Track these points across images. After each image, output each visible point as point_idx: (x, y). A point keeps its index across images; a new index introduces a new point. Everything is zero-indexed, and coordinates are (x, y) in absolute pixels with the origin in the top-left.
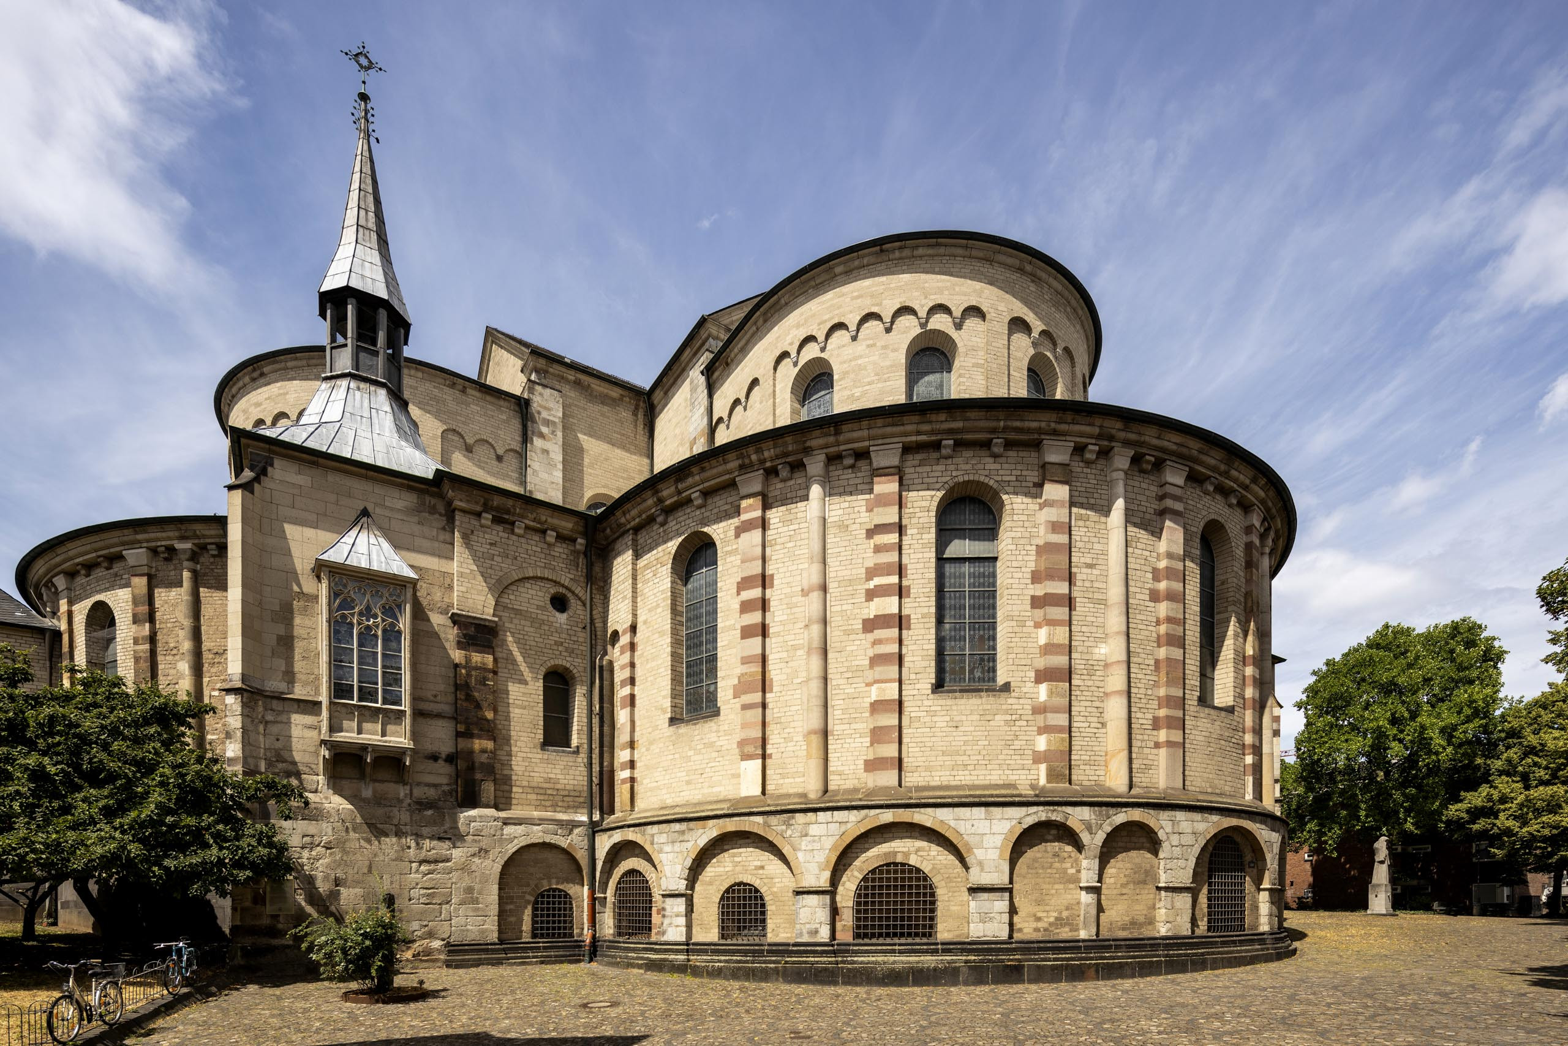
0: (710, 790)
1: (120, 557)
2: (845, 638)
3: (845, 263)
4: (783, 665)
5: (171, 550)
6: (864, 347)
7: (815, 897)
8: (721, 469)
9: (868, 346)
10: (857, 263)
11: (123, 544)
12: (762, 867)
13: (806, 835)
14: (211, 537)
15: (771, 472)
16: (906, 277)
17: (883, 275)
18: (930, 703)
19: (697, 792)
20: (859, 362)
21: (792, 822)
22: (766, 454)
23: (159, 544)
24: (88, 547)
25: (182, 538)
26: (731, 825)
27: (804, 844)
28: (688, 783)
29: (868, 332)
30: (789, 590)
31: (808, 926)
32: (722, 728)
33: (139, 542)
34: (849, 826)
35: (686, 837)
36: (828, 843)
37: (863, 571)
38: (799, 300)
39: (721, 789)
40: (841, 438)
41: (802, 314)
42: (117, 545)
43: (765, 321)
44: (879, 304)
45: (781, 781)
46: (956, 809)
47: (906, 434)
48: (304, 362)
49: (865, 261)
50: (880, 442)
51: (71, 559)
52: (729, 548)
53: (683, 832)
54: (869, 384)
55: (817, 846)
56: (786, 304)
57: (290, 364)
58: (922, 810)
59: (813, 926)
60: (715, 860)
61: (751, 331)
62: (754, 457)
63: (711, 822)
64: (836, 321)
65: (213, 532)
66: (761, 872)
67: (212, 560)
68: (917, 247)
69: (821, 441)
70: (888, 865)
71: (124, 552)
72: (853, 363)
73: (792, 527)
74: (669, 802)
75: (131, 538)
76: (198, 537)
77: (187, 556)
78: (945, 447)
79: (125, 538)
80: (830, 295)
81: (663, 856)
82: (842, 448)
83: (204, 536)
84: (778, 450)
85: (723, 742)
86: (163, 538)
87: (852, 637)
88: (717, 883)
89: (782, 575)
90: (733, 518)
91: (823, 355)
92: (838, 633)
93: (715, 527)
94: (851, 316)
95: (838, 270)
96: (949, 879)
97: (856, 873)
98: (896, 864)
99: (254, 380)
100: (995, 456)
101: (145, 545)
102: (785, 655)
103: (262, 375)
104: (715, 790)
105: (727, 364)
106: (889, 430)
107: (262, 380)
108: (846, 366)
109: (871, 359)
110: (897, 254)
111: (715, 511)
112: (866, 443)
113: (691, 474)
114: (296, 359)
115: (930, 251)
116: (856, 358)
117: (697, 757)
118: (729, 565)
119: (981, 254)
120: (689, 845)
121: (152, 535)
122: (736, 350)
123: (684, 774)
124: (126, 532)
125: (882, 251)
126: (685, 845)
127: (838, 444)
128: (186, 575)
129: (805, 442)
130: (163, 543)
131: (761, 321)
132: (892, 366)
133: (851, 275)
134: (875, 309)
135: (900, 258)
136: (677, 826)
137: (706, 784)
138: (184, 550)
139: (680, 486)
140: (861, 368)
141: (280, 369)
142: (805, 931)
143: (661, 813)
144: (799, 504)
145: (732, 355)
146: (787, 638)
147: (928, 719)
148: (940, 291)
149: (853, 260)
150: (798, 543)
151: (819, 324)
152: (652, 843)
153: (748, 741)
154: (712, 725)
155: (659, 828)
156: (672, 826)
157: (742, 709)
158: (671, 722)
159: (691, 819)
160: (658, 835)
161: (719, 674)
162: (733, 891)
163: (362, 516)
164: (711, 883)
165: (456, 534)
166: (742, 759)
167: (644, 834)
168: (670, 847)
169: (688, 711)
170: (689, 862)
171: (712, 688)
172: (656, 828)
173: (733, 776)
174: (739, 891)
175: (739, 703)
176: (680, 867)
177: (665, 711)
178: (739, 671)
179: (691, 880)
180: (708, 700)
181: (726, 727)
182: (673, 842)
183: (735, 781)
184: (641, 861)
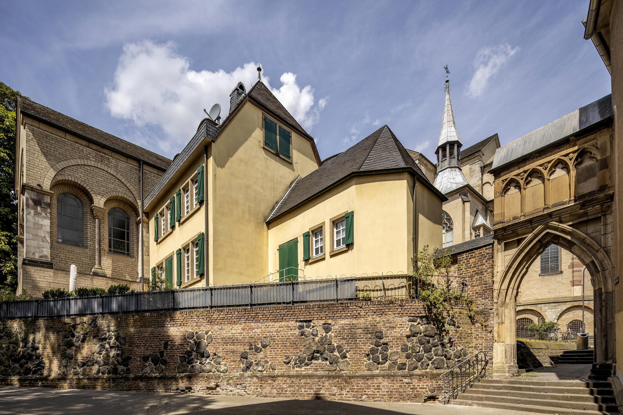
28: (549, 292)
32: (563, 277)
35: (557, 307)
39: (564, 294)
53: (556, 306)
60: (566, 314)
63: (568, 303)
74: (539, 298)
81: (546, 313)
85: (564, 281)
88: (567, 320)
104: (561, 294)
117: (552, 285)
120: (559, 310)
123: (547, 290)
126: (557, 309)
136: (553, 304)
137: (558, 293)
143: (536, 301)
152: (541, 309)
153: (576, 281)
154: (560, 276)
155: (542, 305)
156: (551, 304)
157: (573, 272)
158: (540, 275)
159: (560, 302)
160: (541, 307)
161: (562, 262)
162: (573, 322)
163: (477, 211)
164: (564, 320)
165: (488, 217)
166: (573, 286)
167: (536, 307)
168: (550, 310)
169: (541, 272)
170: (558, 314)
171: (553, 266)
172: (539, 305)
173: (569, 290)
174: (575, 322)
175: (571, 270)
176: (555, 316)
177: (537, 272)
178: (571, 261)
179: (558, 319)
180: (551, 269)
181: (566, 277)
182: (551, 309)
183: (569, 292)
184: (529, 315)
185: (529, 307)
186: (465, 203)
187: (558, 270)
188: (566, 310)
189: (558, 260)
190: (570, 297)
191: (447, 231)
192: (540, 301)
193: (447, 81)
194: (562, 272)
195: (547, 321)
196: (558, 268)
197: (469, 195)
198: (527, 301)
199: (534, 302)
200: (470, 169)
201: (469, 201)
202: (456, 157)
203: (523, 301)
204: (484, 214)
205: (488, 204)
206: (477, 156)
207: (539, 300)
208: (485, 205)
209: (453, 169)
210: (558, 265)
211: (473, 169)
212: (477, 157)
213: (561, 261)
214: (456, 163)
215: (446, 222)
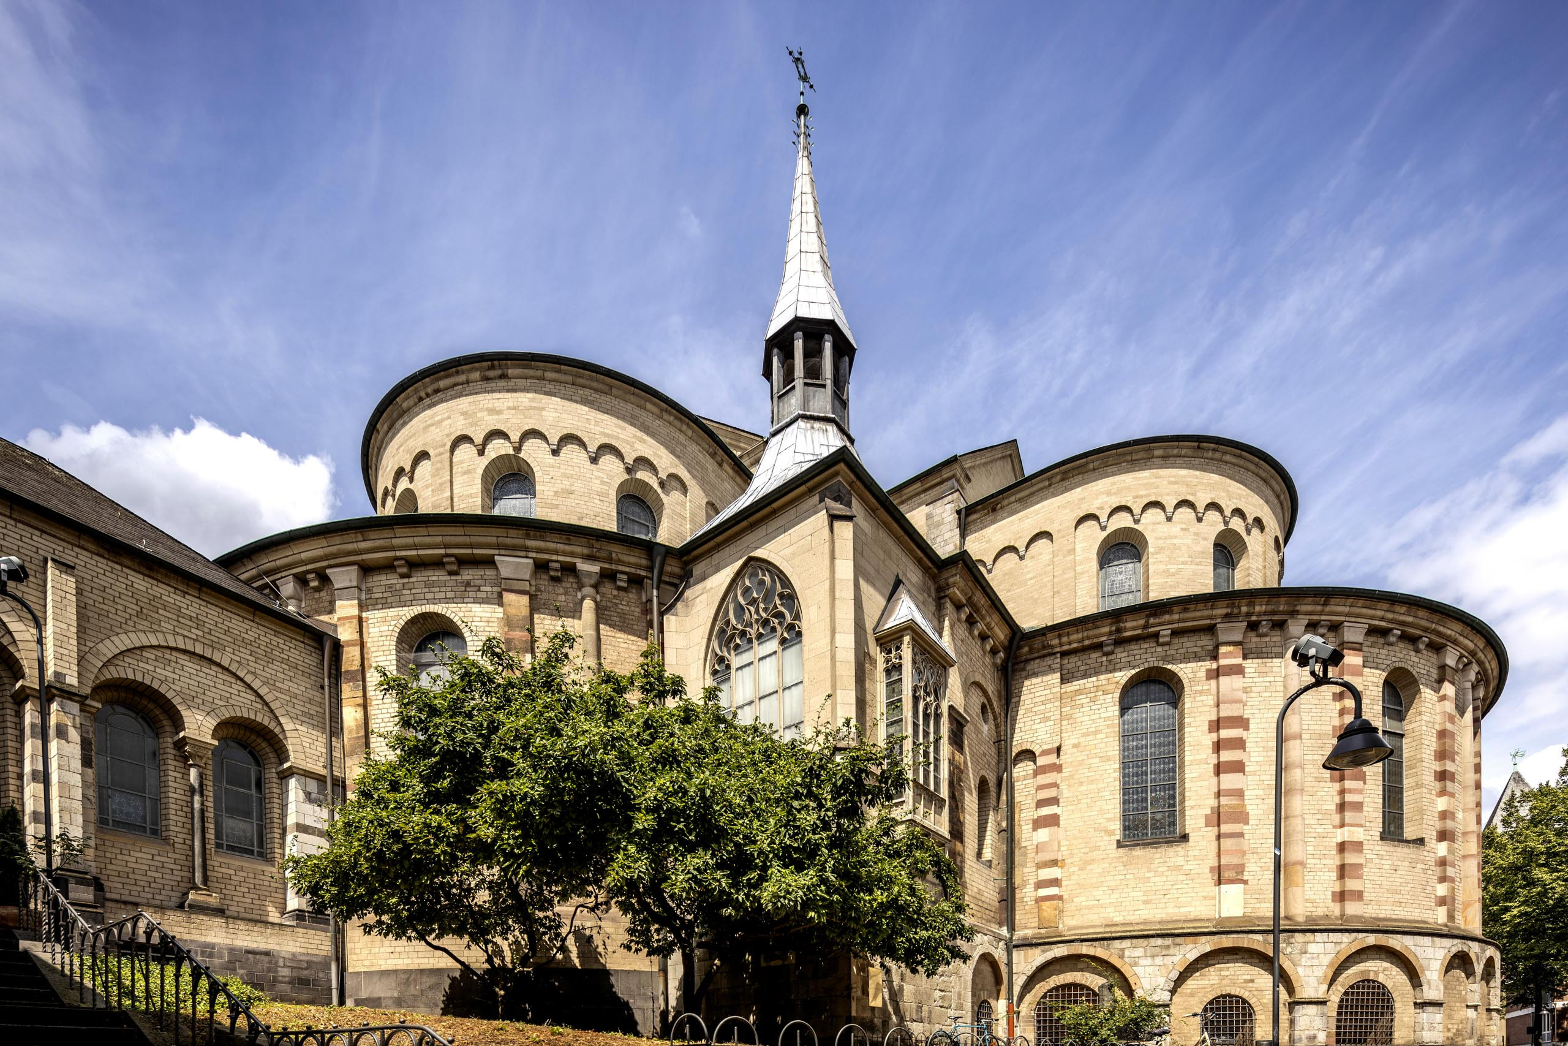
0: (1177, 910)
1: (490, 562)
2: (1316, 784)
3: (1165, 448)
4: (1260, 801)
5: (570, 570)
6: (1178, 529)
7: (1315, 1007)
8: (1206, 613)
9: (1182, 529)
10: (1175, 451)
11: (499, 547)
12: (1252, 981)
13: (1306, 953)
14: (628, 564)
15: (1253, 626)
16: (1215, 477)
17: (1197, 469)
18: (1378, 848)
19: (1160, 911)
20: (1175, 541)
21: (1292, 940)
22: (1257, 608)
23: (554, 557)
24: (439, 539)
25: (590, 558)
26: (1227, 941)
27: (1304, 960)
28: (1146, 902)
29: (1182, 516)
30: (1265, 735)
31: (1306, 1032)
32: (1190, 853)
33: (526, 549)
34: (1343, 946)
35: (1172, 951)
36: (1326, 960)
37: (1331, 728)
38: (1110, 469)
39: (1192, 909)
40: (1327, 609)
41: (1114, 484)
42: (489, 546)
43: (1063, 480)
44: (1194, 494)
45: (1259, 905)
46: (1416, 937)
47: (1373, 618)
48: (570, 379)
49: (1184, 452)
50: (1353, 619)
51: (393, 548)
52: (1200, 688)
53: (1168, 947)
54: (1184, 563)
55: (1315, 962)
56: (1094, 469)
57: (549, 375)
58: (1394, 936)
59: (1312, 1033)
60: (1198, 974)
61: (1041, 485)
62: (1244, 609)
63: (1203, 939)
64: (1153, 499)
65: (633, 560)
66: (1250, 985)
67: (615, 592)
68: (1226, 453)
69: (1310, 608)
70: (1363, 981)
71: (497, 558)
72: (1168, 541)
73: (1267, 679)
74: (1118, 919)
75: (516, 541)
76: (610, 560)
77: (592, 582)
78: (1394, 635)
79: (509, 541)
80: (1146, 474)
81: (1138, 970)
82: (1323, 618)
83: (619, 562)
84: (1270, 608)
85: (1192, 866)
86: (559, 552)
87: (1322, 784)
88: (1201, 995)
89: (1258, 721)
90: (1204, 660)
91: (1136, 527)
92: (1310, 779)
93: (1181, 666)
94: (1168, 498)
95: (1157, 453)
96: (1403, 995)
97: (1339, 988)
98: (1368, 981)
99: (486, 379)
100: (1417, 651)
101: (534, 555)
102: (1261, 792)
103: (503, 376)
104: (1183, 910)
105: (994, 510)
106: (1365, 611)
107: (502, 383)
108: (1161, 542)
109: (1185, 541)
110: (1210, 454)
111: (1182, 651)
112: (1343, 618)
113: (1170, 612)
114: (559, 371)
115: (1234, 460)
116: (1171, 537)
117: (1157, 879)
118: (1200, 704)
119: (1264, 475)
120: (1176, 959)
121: (551, 545)
122: (1012, 499)
123: (1141, 893)
124: (512, 532)
125: (1199, 447)
126: (1171, 959)
127: (1321, 613)
128: (588, 605)
129: (1296, 605)
130: (561, 558)
131: (1058, 478)
132: (1203, 553)
133: (1167, 461)
134: (1190, 498)
135: (1212, 459)
136: (1159, 941)
137: (1172, 905)
138: (589, 574)
139: (1152, 621)
140: (1176, 548)
141: (533, 378)
142: (1304, 1037)
143: (1108, 929)
144: (1274, 660)
145: (1005, 502)
146: (1263, 778)
147: (1377, 861)
148: (1240, 497)
149: (1173, 447)
150: (1274, 694)
151: (1134, 498)
152: (1122, 957)
153: (1229, 867)
154: (1179, 850)
155: (1126, 943)
156: (1152, 940)
157: (1219, 837)
158: (1119, 844)
159: (1178, 935)
160: (1123, 950)
161: (1187, 803)
162: (1218, 1003)
163: (898, 583)
164: (1192, 995)
165: (947, 623)
166: (1219, 882)
167: (1108, 949)
168: (1148, 961)
169: (1125, 836)
170: (1175, 975)
171: (1159, 816)
172: (1117, 944)
173: (1205, 898)
174: (1225, 1002)
175: (1213, 831)
176: (1164, 979)
177: (1110, 833)
178: (1213, 802)
179: (1173, 992)
180: (1154, 827)
181: (1197, 853)
182: (1153, 956)
183: (1208, 902)
184: (1087, 975)
185: (1085, 949)
186: (837, 524)
187: (1174, 832)
188: (1197, 960)
189: (1174, 797)
190: (1208, 920)
191: (783, 641)
192: (1119, 930)
193: (802, 110)
194: (1185, 838)
195: (1139, 993)
196: (1174, 824)
197: (854, 502)
198: (1081, 928)
199: (1100, 931)
200: (929, 517)
201: (849, 518)
202: (829, 383)
203: (1070, 929)
204: (933, 608)
205: (945, 575)
206: (949, 479)
207: (1117, 925)
208: (934, 578)
209: (817, 425)
210: (1175, 816)
211: (936, 519)
212: (950, 483)
213: (1183, 801)
214: (829, 407)
215: (781, 609)
